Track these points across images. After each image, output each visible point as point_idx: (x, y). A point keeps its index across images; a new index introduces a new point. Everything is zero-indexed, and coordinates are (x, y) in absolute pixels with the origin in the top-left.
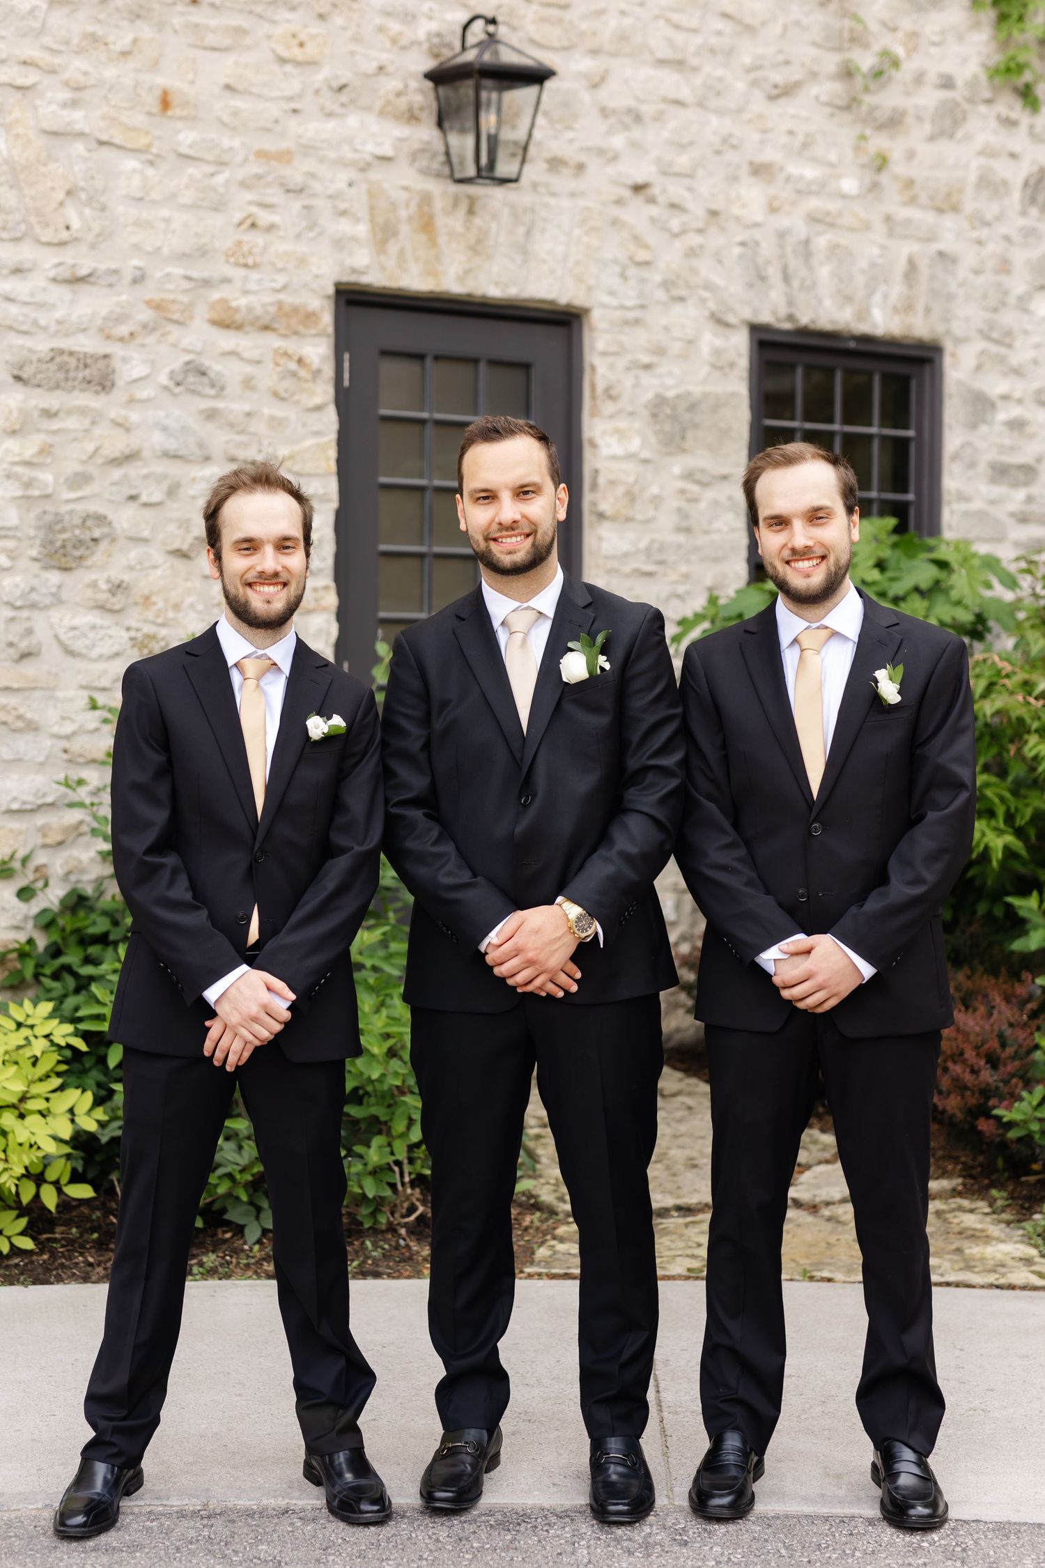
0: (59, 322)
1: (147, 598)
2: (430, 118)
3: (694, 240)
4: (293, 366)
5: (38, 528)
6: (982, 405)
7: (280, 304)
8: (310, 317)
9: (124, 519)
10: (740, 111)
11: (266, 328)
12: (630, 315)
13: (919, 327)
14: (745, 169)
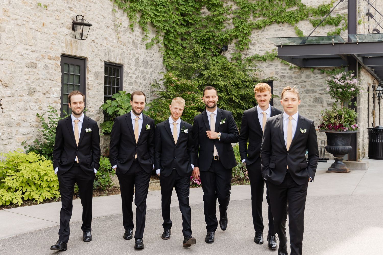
0: (31, 58)
1: (40, 101)
2: (71, 28)
3: (99, 48)
4: (57, 66)
5: (28, 90)
6: (128, 74)
7: (56, 56)
8: (59, 58)
9: (38, 88)
10: (104, 30)
11: (54, 60)
12: (92, 59)
13: (121, 62)
14: (104, 39)
